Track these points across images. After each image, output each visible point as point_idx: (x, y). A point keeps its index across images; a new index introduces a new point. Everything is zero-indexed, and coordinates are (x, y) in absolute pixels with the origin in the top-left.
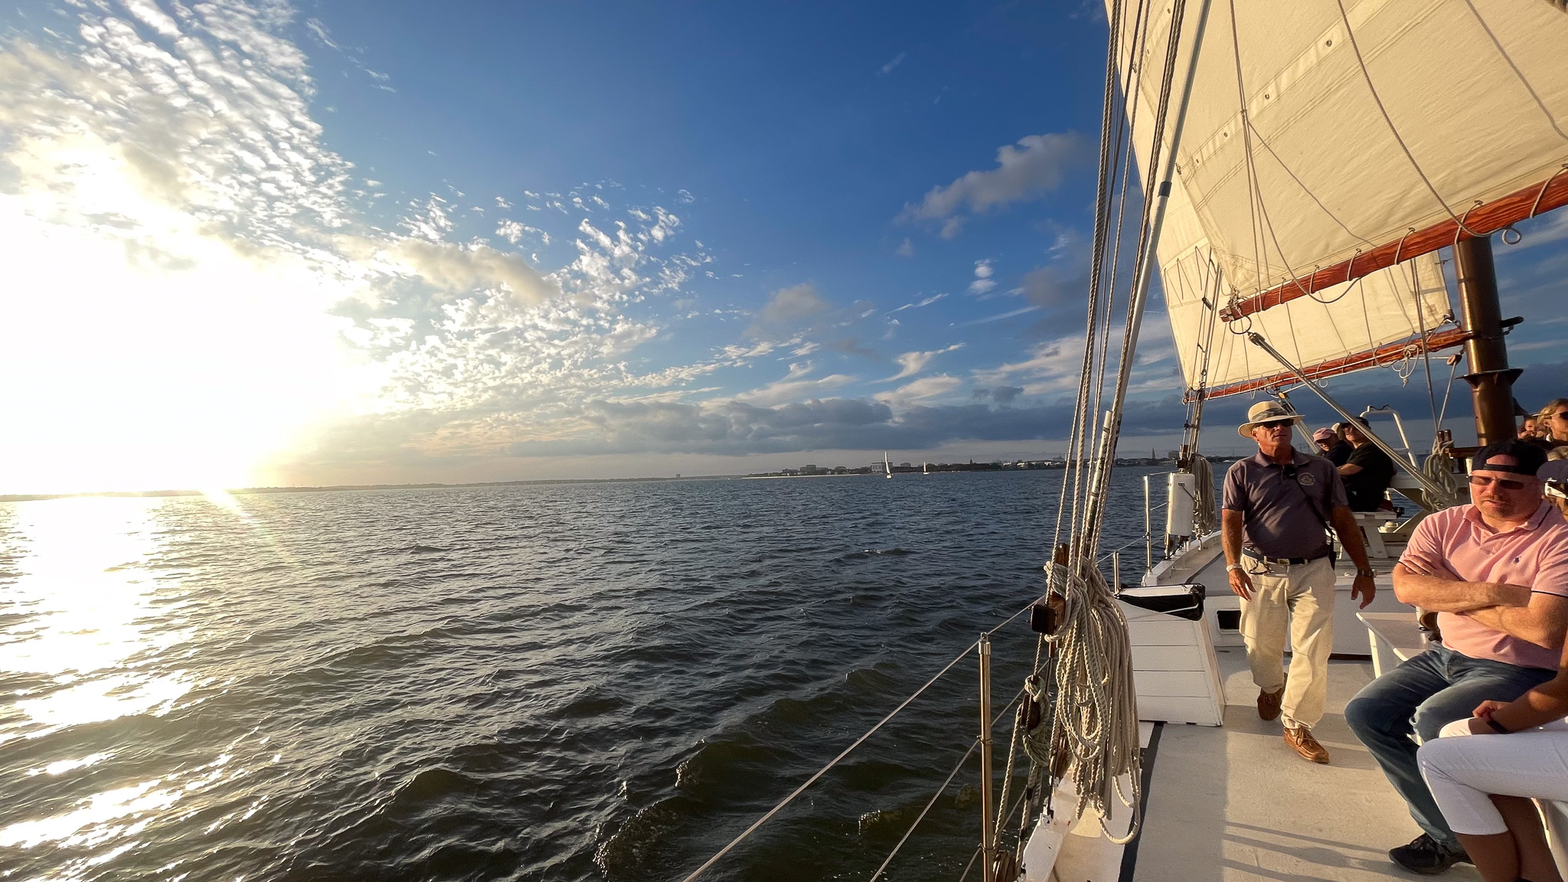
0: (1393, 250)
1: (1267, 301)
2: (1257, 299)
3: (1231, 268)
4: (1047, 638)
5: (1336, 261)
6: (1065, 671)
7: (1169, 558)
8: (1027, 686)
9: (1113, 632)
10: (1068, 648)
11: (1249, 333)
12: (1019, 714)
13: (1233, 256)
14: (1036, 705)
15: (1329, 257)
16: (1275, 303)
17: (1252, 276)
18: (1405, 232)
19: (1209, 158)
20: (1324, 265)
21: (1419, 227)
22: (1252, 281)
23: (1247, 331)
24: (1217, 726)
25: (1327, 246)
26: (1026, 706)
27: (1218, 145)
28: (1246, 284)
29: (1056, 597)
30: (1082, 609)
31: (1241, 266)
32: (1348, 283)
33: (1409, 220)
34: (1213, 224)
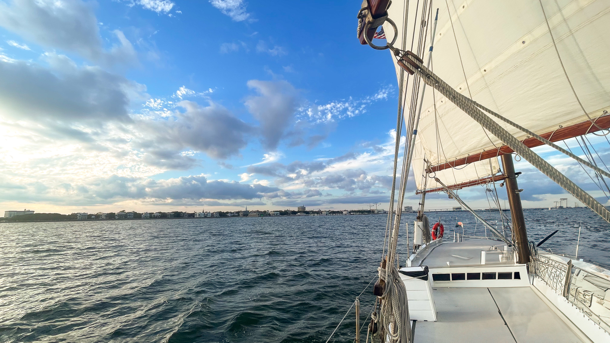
0: (479, 156)
1: (441, 168)
2: (438, 167)
3: (429, 155)
4: (379, 297)
5: (462, 157)
6: (385, 309)
7: (415, 253)
8: (372, 316)
9: (401, 292)
10: (386, 300)
11: (435, 178)
12: (370, 328)
13: (430, 151)
14: (376, 324)
15: (460, 156)
16: (443, 169)
17: (436, 159)
18: (482, 151)
19: (423, 118)
20: (458, 158)
21: (486, 149)
22: (436, 160)
23: (434, 177)
24: (435, 321)
25: (459, 152)
26: (372, 324)
27: (426, 115)
28: (434, 161)
29: (382, 281)
30: (391, 285)
31: (433, 155)
32: (465, 165)
33: (483, 147)
34: (424, 139)
